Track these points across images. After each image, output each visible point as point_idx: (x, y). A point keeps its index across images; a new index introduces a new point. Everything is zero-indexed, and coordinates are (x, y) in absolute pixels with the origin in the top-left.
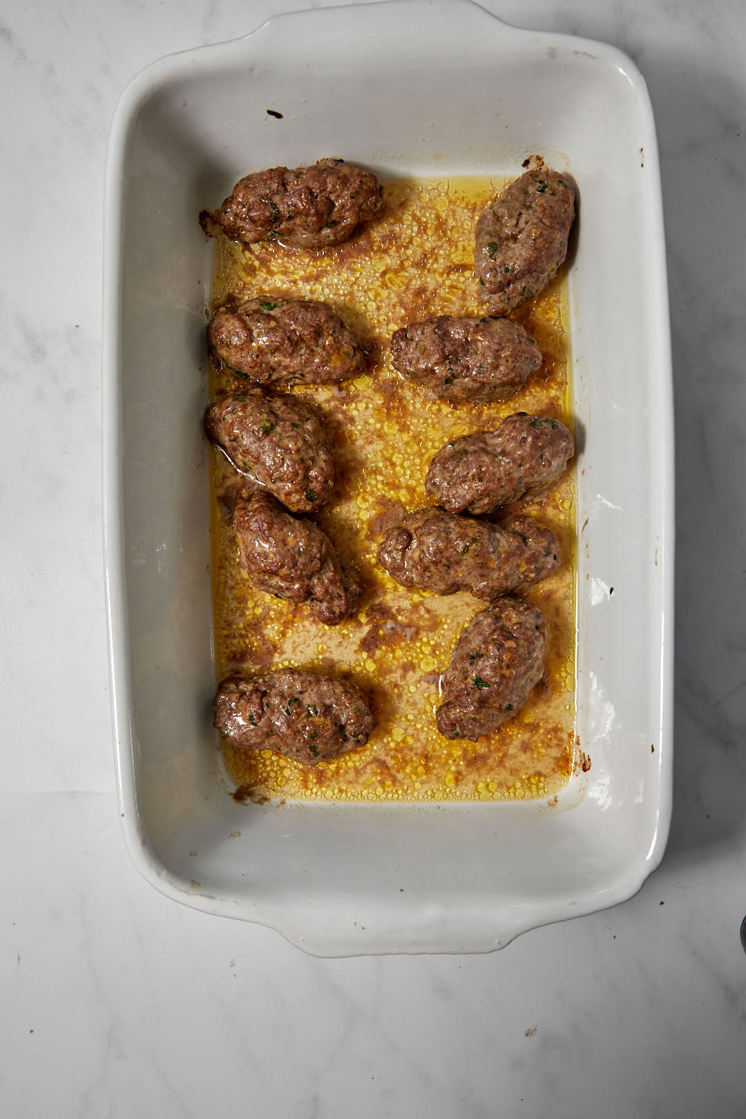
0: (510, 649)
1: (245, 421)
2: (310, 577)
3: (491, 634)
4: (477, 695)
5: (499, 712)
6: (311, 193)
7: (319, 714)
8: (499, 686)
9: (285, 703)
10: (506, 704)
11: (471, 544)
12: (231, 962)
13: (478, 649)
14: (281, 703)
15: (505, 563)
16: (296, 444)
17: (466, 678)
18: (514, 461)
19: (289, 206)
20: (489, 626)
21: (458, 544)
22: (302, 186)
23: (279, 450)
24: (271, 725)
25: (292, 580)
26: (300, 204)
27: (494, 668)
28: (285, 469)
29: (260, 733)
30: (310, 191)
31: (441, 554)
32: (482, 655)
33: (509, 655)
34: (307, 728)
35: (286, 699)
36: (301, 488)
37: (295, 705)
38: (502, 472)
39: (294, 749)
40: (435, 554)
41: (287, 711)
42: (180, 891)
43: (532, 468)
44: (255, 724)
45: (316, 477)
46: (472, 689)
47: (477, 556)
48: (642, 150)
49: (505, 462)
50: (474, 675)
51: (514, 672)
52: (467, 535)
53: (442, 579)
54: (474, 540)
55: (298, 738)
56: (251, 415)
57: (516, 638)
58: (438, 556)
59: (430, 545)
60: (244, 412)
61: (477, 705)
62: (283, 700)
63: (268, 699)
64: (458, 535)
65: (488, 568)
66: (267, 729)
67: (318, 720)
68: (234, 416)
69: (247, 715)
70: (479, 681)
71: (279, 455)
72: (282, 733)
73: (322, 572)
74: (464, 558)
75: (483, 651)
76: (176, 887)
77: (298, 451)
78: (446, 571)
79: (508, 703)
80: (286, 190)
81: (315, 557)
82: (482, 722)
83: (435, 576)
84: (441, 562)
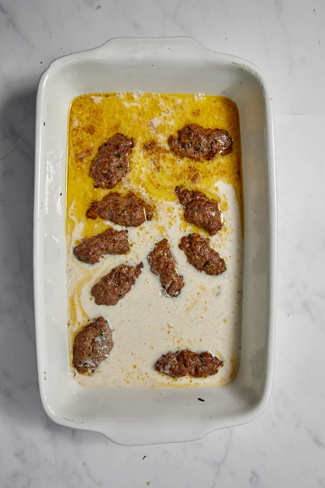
0: (105, 169)
1: (217, 268)
2: (192, 201)
3: (113, 176)
4: (119, 151)
5: (110, 143)
6: (185, 365)
7: (187, 144)
8: (110, 154)
9: (201, 149)
10: (108, 146)
11: (121, 214)
12: (227, 40)
13: (119, 170)
14: (203, 149)
15: (107, 206)
16: (195, 258)
17: (124, 158)
18: (99, 246)
19: (195, 360)
20: (114, 180)
21: (127, 214)
22: (189, 368)
23: (202, 255)
24: (208, 139)
25: (200, 200)
26: (190, 360)
27: (112, 161)
28: (200, 247)
29: (213, 136)
30: (186, 366)
31: (134, 210)
32: (117, 167)
33: (105, 167)
34: (192, 138)
35: (201, 150)
36: (193, 239)
37: (197, 148)
38: (104, 242)
39: (198, 129)
40: (136, 210)
41: (201, 145)
42: (247, 66)
43: (92, 242)
44: (214, 140)
45: (186, 244)
46: (122, 153)
47: (118, 209)
48: (45, 379)
49: (103, 246)
50: (121, 159)
51: (104, 160)
52: (123, 218)
53: (134, 200)
54: (119, 215)
55: (196, 133)
56: (214, 270)
57: (102, 174)
58: (135, 209)
59: (138, 214)
60: (217, 271)
61: (119, 146)
62: (202, 150)
63: (209, 150)
64: (126, 218)
65: (114, 204)
66: (209, 137)
67: (187, 141)
68: (221, 270)
69: (217, 144)
70: (119, 156)
71: (202, 253)
72: (203, 136)
73: (187, 203)
74: (124, 208)
75: (117, 169)
76: (249, 67)
77: (194, 255)
78: (132, 203)
79: (107, 147)
80: (196, 367)
81: (190, 209)
82: (118, 139)
83: (137, 201)
84: (134, 207)
